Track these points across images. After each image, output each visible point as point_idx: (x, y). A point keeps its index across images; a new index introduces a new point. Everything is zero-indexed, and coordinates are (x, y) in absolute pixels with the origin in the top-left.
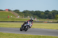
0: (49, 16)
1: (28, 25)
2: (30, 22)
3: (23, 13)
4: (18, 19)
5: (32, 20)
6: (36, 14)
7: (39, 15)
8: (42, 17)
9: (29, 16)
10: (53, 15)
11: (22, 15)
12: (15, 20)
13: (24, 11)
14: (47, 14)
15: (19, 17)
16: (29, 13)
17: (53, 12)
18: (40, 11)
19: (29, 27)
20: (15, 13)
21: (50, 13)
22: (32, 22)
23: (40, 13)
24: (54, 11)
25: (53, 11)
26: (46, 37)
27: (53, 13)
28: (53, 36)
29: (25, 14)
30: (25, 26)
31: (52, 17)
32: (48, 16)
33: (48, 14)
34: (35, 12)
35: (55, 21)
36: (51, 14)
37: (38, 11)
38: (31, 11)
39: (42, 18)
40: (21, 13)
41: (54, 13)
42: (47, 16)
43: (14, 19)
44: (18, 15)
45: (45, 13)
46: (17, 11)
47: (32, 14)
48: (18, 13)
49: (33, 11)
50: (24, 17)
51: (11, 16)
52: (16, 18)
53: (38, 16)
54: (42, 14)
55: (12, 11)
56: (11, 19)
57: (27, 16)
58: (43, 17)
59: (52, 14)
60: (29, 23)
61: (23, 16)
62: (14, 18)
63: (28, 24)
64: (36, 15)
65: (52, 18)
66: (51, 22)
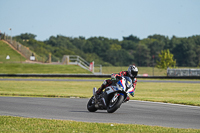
0: (136, 56)
1: (120, 89)
2: (127, 80)
3: (49, 46)
4: (31, 67)
5: (135, 74)
6: (91, 48)
7: (103, 51)
8: (112, 58)
9: (68, 57)
10: (153, 53)
11: (44, 53)
12: (19, 69)
13: (52, 37)
14: (130, 48)
15: (33, 58)
16: (68, 45)
17: (153, 40)
18: (106, 39)
19: (123, 97)
20: (20, 45)
21: (140, 44)
22: (132, 78)
23: (105, 45)
24: (155, 37)
25: (150, 37)
26: (127, 130)
27: (150, 46)
28: (152, 126)
29: (53, 49)
30: (108, 92)
31: (146, 58)
32: (133, 57)
33: (132, 49)
34: (90, 43)
35: (158, 72)
36: (144, 50)
37: (100, 38)
38: (76, 39)
39: (114, 64)
40: (40, 46)
41: (153, 44)
42: (130, 54)
43: (17, 66)
44: (31, 52)
45: (122, 45)
46: (27, 39)
47: (79, 48)
48: (30, 44)
49: (82, 38)
50: (53, 60)
51: (8, 57)
52: (23, 63)
53: (101, 56)
54: (113, 47)
55: (9, 38)
56: (7, 67)
57: (63, 54)
58: (117, 60)
59: (146, 47)
60: (124, 82)
61: (48, 56)
62: (17, 61)
63: (121, 85)
64: (94, 51)
65: (148, 62)
66: (146, 75)
